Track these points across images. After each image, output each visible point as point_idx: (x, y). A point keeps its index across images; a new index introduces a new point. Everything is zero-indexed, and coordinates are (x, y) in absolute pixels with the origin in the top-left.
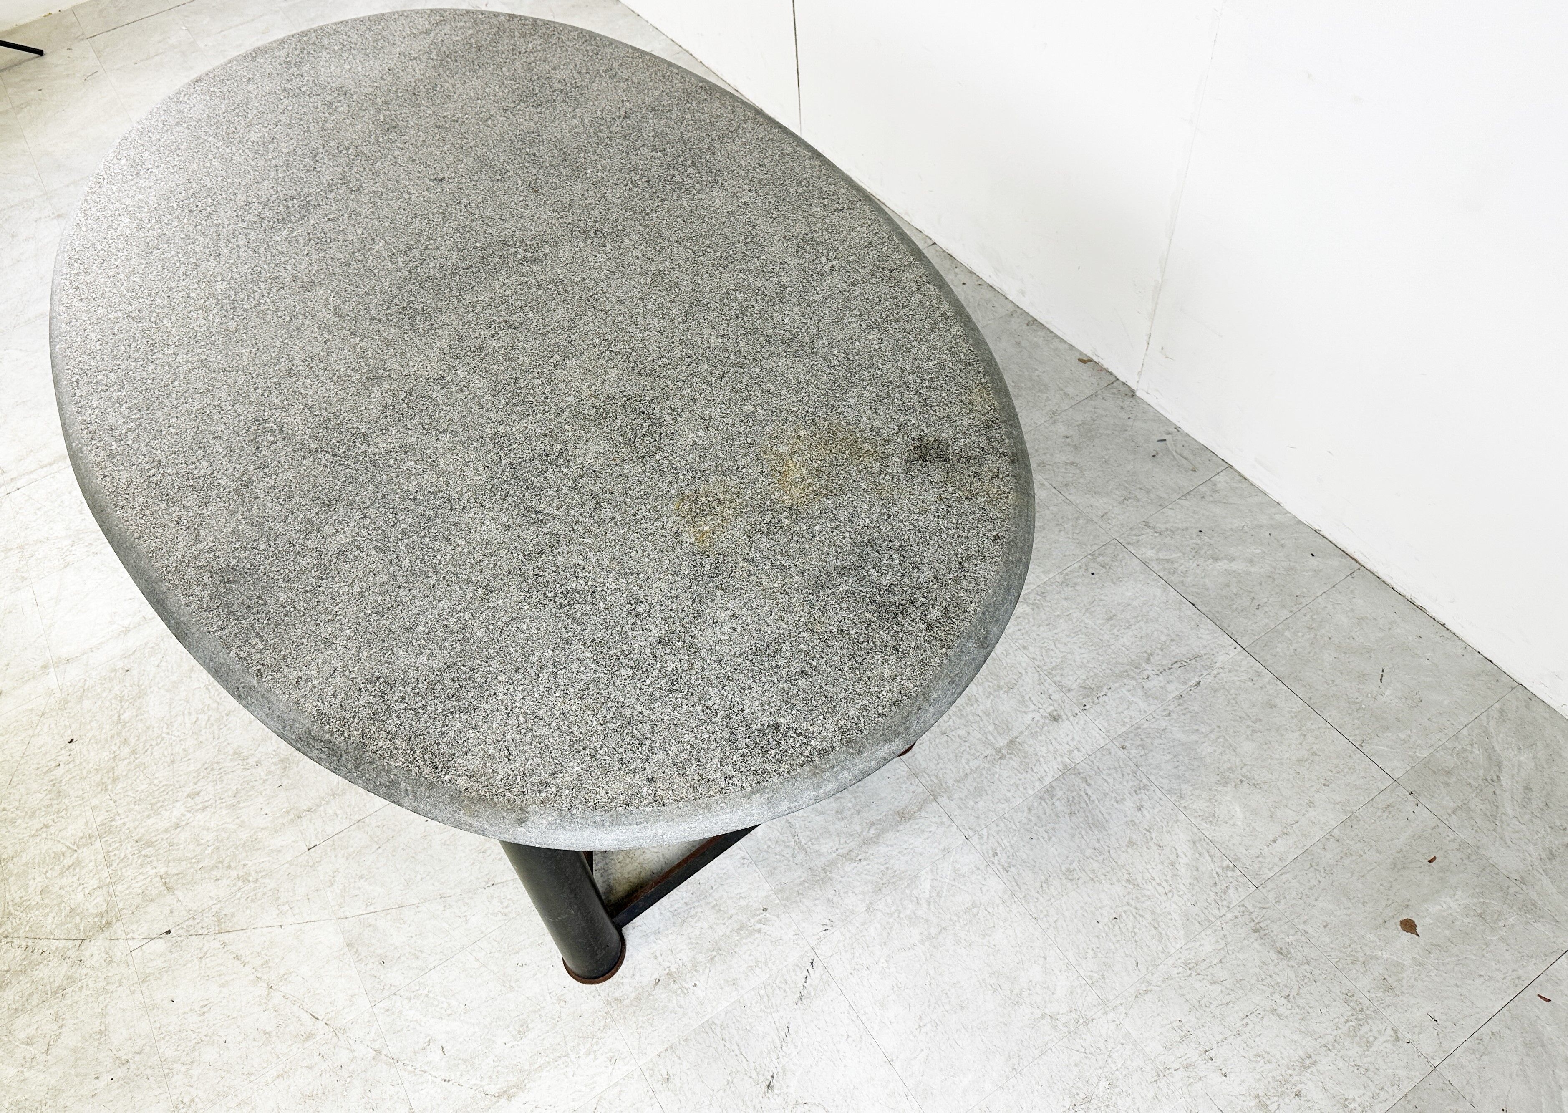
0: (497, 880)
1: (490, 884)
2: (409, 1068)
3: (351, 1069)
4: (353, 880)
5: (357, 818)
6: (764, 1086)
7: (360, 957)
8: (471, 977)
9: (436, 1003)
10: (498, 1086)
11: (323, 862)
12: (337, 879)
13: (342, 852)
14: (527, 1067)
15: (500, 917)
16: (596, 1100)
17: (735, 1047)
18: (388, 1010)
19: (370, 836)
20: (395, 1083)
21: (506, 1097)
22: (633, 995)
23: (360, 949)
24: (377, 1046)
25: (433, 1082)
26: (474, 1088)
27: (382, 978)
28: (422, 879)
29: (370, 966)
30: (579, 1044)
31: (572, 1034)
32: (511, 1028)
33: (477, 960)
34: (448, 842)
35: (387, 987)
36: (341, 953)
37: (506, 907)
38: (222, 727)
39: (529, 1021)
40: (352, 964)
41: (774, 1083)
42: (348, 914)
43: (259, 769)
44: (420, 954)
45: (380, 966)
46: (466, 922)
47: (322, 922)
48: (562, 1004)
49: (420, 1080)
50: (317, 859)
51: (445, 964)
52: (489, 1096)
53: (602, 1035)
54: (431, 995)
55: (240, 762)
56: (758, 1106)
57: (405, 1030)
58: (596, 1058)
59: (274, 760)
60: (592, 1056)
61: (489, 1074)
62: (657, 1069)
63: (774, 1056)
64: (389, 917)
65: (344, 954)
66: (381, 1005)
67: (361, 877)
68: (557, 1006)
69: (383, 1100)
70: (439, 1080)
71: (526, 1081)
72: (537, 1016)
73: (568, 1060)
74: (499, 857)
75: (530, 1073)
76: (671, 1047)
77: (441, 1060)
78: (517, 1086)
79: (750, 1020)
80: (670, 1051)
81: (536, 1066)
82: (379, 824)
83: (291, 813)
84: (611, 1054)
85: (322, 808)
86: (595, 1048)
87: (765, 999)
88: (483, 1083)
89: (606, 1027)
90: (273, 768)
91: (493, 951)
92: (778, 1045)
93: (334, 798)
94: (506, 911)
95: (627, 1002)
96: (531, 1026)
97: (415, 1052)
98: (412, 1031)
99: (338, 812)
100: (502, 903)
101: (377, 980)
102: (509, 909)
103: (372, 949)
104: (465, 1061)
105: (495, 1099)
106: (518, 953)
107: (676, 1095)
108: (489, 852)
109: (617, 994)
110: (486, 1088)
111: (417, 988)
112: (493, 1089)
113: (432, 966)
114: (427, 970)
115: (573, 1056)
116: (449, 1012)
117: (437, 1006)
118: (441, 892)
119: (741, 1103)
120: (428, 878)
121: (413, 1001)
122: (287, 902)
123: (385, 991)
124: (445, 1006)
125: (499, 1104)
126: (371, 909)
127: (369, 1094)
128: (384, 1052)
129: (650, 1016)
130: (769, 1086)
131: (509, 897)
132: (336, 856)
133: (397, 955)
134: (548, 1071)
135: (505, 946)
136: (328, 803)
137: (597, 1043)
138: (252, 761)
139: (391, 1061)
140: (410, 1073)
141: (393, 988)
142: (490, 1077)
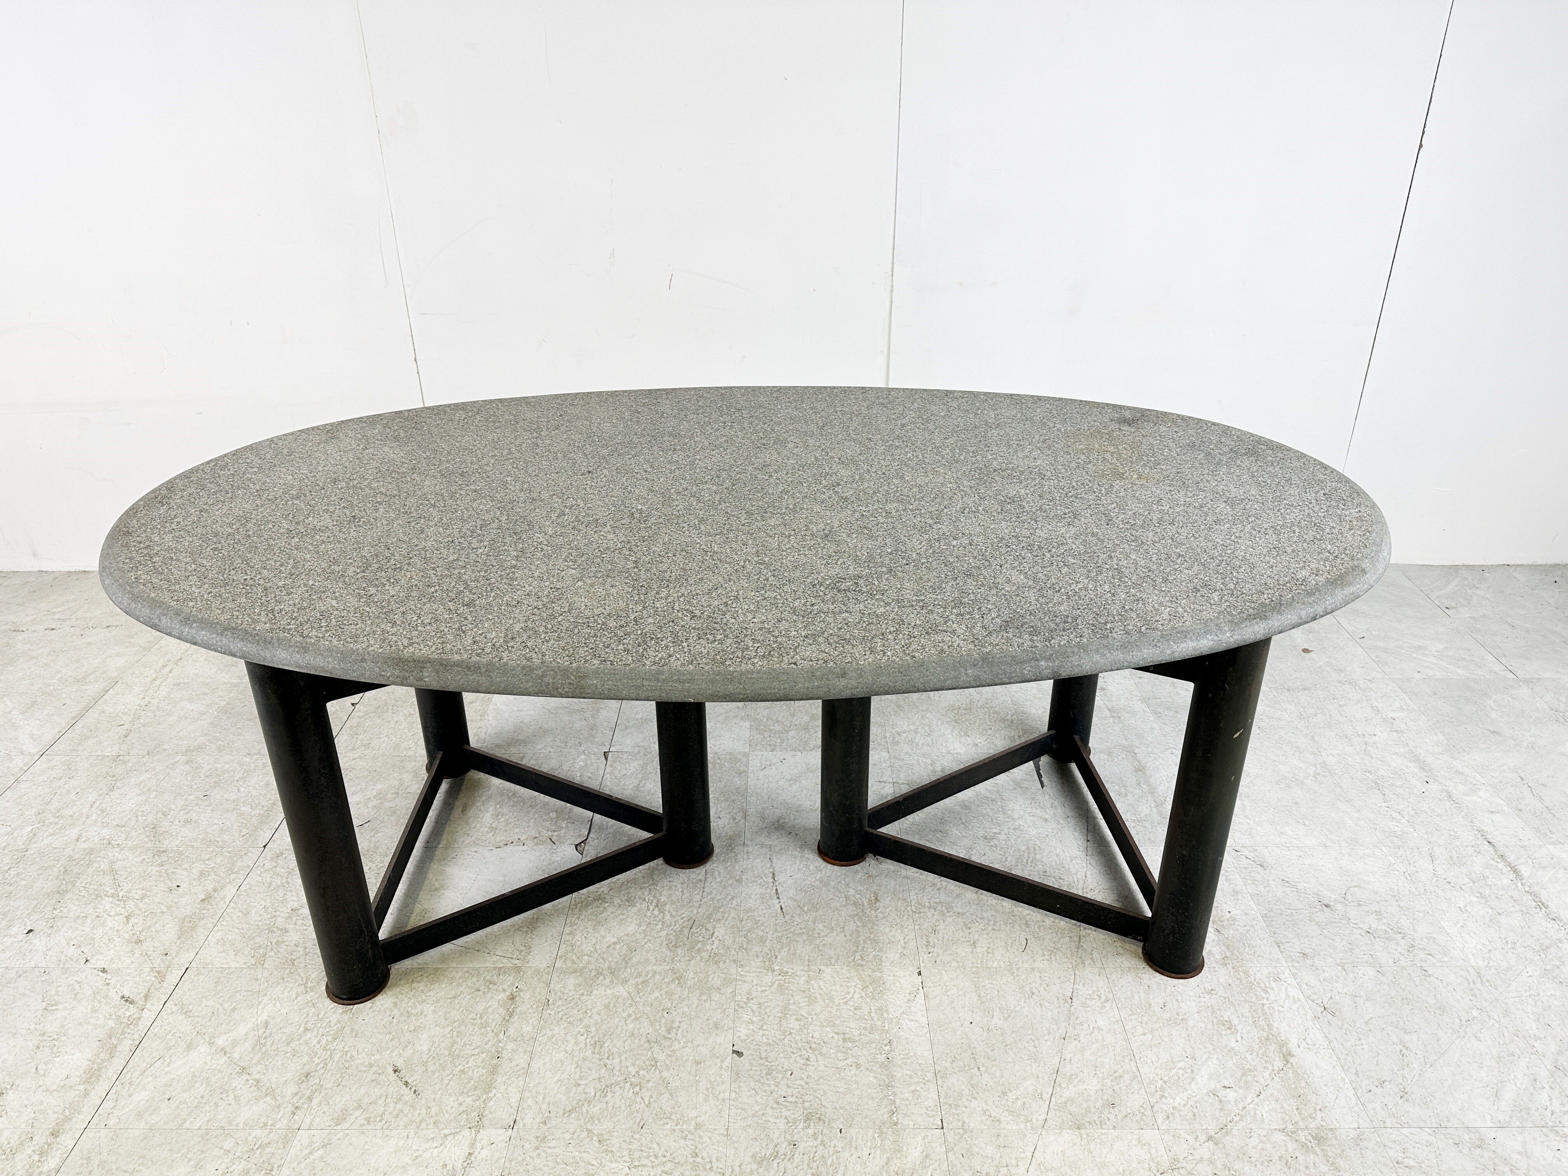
0: (1069, 994)
1: (1070, 1001)
2: (1236, 1119)
3: (1220, 1167)
4: (1004, 1101)
5: (930, 1076)
6: (1325, 908)
7: (1098, 1122)
8: (1159, 1043)
9: (1176, 1078)
10: (1277, 1059)
11: (967, 1121)
12: (994, 1114)
13: (964, 1100)
14: (1265, 1034)
15: (1108, 1005)
16: (1310, 1002)
17: (1289, 911)
18: (1168, 1117)
19: (960, 1071)
20: (1248, 1135)
21: (1289, 1057)
22: (1224, 948)
23: (1087, 1119)
24: (1203, 1138)
25: (1257, 1104)
26: (1274, 1076)
27: (1129, 1111)
28: (1035, 1046)
29: (1112, 1117)
30: (1255, 994)
31: (1244, 995)
32: (1224, 1033)
33: (1144, 1034)
34: (1006, 1015)
35: (1142, 1110)
36: (1085, 1136)
37: (1100, 997)
38: (708, 1166)
39: (1221, 1019)
40: (1103, 1131)
41: (1325, 902)
42: (1044, 1117)
43: (802, 1146)
44: (1117, 1074)
45: (1116, 1109)
46: (1100, 1029)
47: (1040, 1143)
48: (1213, 992)
49: (1252, 1114)
50: (960, 1124)
51: (1137, 1058)
52: (1285, 1068)
53: (1252, 978)
54: (1166, 1079)
55: (776, 1161)
56: (1342, 917)
57: (1194, 1110)
58: (1272, 989)
59: (801, 1126)
60: (1269, 990)
61: (1263, 1061)
62: (1294, 957)
63: (1303, 895)
64: (1064, 1085)
65: (1087, 1135)
66: (1159, 1121)
67: (1004, 1093)
68: (1213, 996)
69: (1263, 1149)
70: (1256, 1099)
71: (1278, 1039)
72: (1218, 1012)
73: (1268, 1006)
74: (1045, 986)
75: (1271, 1034)
76: (1277, 943)
77: (1236, 1092)
78: (1281, 1047)
79: (1270, 895)
80: (1281, 945)
81: (1266, 1027)
82: (950, 1060)
83: (885, 1130)
84: (1271, 979)
85: (897, 1101)
86: (1263, 986)
87: (1256, 883)
88: (1271, 1069)
89: (1246, 973)
90: (810, 1131)
91: (1140, 1020)
92: (1296, 890)
93: (892, 1086)
94: (1103, 999)
95: (1228, 954)
96: (1226, 1019)
97: (1222, 1110)
98: (1198, 1105)
99: (913, 1088)
100: (1094, 999)
101: (1131, 1115)
102: (1103, 996)
103: (1093, 1110)
104: (1244, 1074)
105: (1289, 1065)
106: (1150, 1005)
107: (1319, 955)
108: (1034, 990)
109: (1219, 957)
110: (1276, 1068)
111: (1153, 1087)
112: (1279, 1063)
113: (1134, 1069)
114: (1137, 1073)
115: (1265, 1001)
116: (1189, 1071)
117: (1179, 1078)
118: (1058, 1037)
119: (1336, 924)
120: (1036, 1042)
121: (1166, 1094)
122: (997, 1167)
123: (1146, 1114)
124: (1181, 1072)
125: (1294, 1064)
126: (1046, 1096)
127: (1253, 1159)
128: (1213, 1134)
129: (1246, 945)
130: (1326, 906)
131: (1091, 992)
132: (966, 1107)
133: (1110, 1092)
134: (1273, 1021)
135: (1139, 1011)
136: (895, 1094)
137: (1258, 983)
138: (784, 1148)
139: (1223, 1131)
140: (1241, 1120)
141: (1145, 1106)
142: (1266, 1062)
